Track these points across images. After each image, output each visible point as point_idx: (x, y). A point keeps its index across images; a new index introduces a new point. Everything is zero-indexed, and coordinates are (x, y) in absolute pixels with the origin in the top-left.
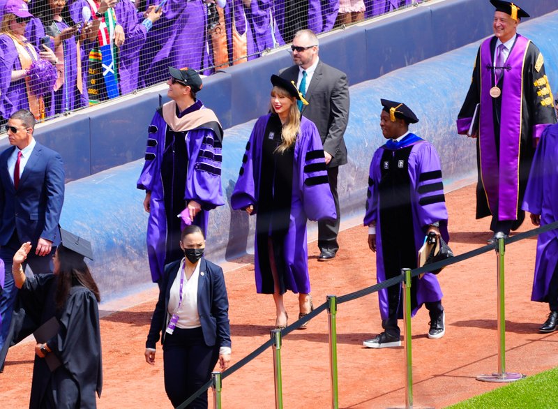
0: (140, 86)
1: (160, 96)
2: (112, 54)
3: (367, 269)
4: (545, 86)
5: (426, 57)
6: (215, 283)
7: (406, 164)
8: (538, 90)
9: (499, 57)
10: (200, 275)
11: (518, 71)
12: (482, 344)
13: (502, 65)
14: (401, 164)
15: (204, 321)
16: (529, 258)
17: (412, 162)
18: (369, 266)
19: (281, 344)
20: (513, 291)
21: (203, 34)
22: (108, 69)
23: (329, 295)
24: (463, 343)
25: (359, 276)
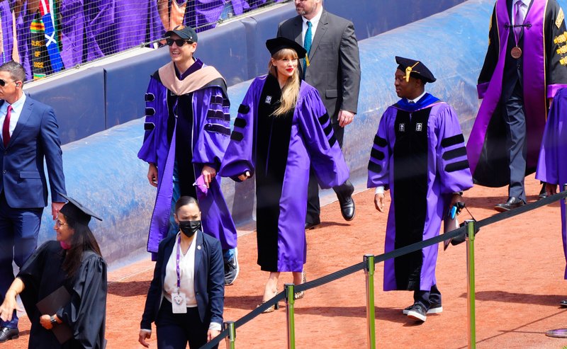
0: (85, 60)
1: (105, 71)
2: (54, 26)
3: (327, 256)
4: (564, 44)
5: (390, 28)
6: (212, 257)
7: (425, 127)
8: (557, 48)
9: (518, 14)
10: (196, 249)
11: (539, 28)
12: (452, 335)
13: (521, 23)
14: (419, 127)
15: (200, 298)
16: (500, 244)
17: (432, 125)
18: (330, 252)
19: (235, 336)
20: (483, 279)
21: (147, 5)
22: (51, 39)
23: (287, 283)
24: (430, 335)
25: (318, 262)
